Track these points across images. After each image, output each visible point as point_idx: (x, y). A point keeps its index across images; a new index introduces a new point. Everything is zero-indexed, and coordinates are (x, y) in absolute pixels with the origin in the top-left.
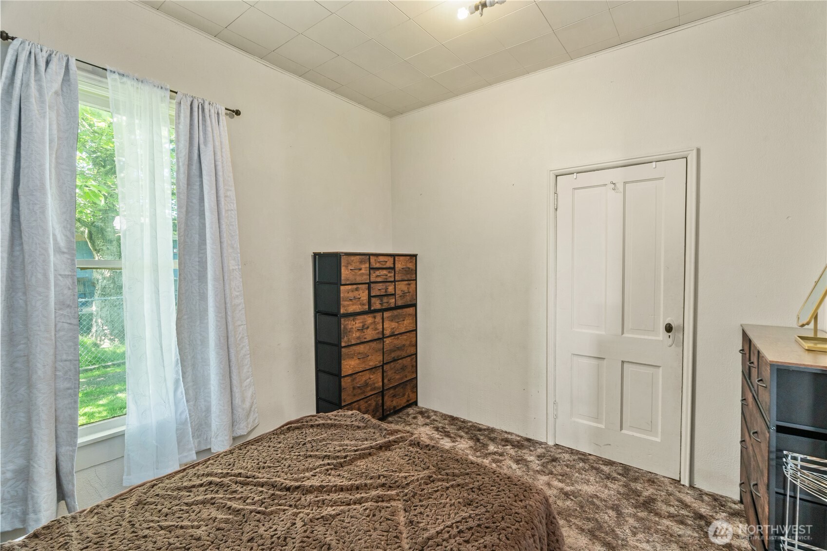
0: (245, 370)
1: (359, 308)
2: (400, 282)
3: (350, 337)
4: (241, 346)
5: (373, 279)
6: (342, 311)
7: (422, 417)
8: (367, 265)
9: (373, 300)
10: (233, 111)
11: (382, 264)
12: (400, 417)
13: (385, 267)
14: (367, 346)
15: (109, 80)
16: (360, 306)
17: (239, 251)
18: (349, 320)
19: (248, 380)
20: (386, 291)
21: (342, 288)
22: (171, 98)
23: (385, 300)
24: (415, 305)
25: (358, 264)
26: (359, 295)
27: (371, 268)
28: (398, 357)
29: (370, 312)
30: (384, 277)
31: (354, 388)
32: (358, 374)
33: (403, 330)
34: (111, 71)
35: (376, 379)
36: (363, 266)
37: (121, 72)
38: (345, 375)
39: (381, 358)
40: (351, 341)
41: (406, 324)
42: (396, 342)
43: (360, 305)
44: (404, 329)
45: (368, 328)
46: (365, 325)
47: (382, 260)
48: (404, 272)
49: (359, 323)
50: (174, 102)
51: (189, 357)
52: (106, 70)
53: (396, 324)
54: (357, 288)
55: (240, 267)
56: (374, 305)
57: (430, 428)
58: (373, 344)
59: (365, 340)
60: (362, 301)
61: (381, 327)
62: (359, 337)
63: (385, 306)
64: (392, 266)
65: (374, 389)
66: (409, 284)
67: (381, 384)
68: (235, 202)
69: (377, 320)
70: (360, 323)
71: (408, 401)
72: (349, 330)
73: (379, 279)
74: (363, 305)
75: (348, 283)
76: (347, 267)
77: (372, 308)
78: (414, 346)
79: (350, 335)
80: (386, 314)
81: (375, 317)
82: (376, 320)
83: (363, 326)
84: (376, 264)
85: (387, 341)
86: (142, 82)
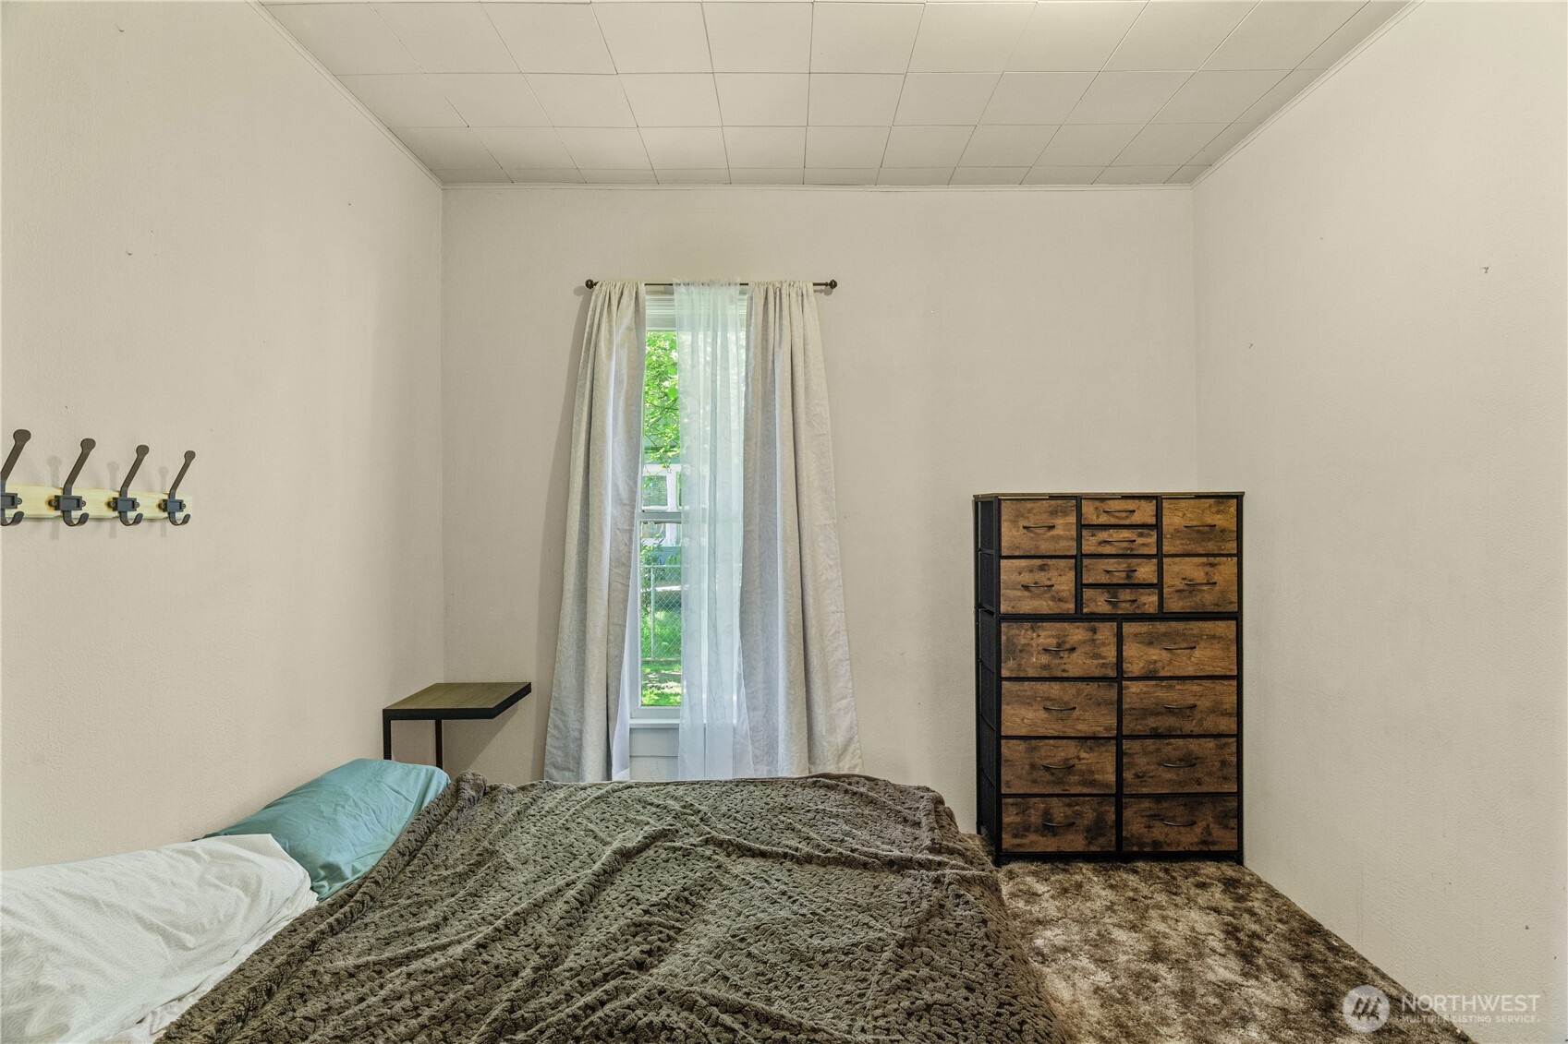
0: (841, 685)
1: (1048, 605)
2: (1177, 559)
3: (1023, 662)
4: (836, 644)
5: (1086, 549)
6: (1003, 609)
7: (1224, 892)
8: (1072, 519)
9: (1088, 593)
10: (826, 284)
11: (1117, 517)
12: (1166, 871)
13: (1127, 522)
14: (1071, 689)
15: (676, 296)
16: (1051, 603)
17: (834, 497)
18: (1022, 627)
19: (844, 701)
20: (1128, 577)
21: (1004, 563)
22: (742, 293)
23: (1125, 595)
24: (1237, 617)
25: (1045, 516)
26: (1049, 579)
27: (1081, 526)
28: (1169, 729)
29: (1078, 616)
30: (1125, 545)
31: (1033, 766)
32: (1047, 741)
33: (1190, 671)
34: (677, 284)
35: (1102, 765)
36: (1059, 521)
37: (687, 281)
38: (1009, 734)
39: (1113, 721)
40: (1025, 670)
41: (1205, 657)
42: (1161, 694)
43: (1053, 601)
44: (1191, 669)
45: (1073, 649)
46: (1064, 642)
47: (1118, 508)
48: (1195, 535)
49: (1046, 637)
50: (746, 297)
51: (761, 648)
52: (671, 285)
53: (1164, 653)
54: (1044, 565)
55: (835, 521)
56: (1092, 605)
57: (1217, 921)
58: (1090, 688)
59: (1065, 675)
60: (1058, 592)
61: (1114, 653)
62: (1049, 666)
63: (1125, 608)
64: (1152, 521)
65: (1093, 783)
66: (1212, 565)
67: (1112, 778)
68: (829, 421)
69: (1099, 636)
70: (1053, 636)
71: (1204, 842)
72: (1019, 647)
73: (1107, 550)
74: (1060, 600)
75: (1017, 554)
76: (1014, 522)
77: (1085, 610)
78: (1230, 715)
79: (1022, 658)
80: (1129, 628)
81: (1094, 631)
82: (1096, 637)
83: (1059, 645)
84: (1098, 517)
85: (1134, 688)
86: (708, 285)
